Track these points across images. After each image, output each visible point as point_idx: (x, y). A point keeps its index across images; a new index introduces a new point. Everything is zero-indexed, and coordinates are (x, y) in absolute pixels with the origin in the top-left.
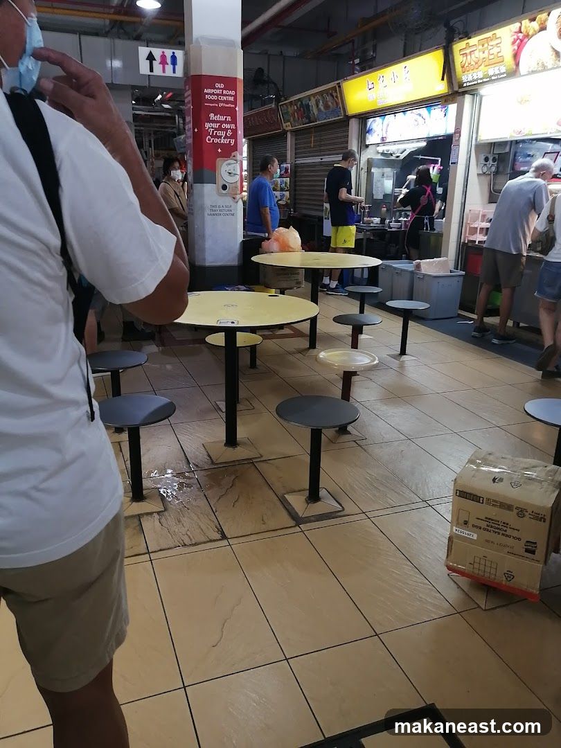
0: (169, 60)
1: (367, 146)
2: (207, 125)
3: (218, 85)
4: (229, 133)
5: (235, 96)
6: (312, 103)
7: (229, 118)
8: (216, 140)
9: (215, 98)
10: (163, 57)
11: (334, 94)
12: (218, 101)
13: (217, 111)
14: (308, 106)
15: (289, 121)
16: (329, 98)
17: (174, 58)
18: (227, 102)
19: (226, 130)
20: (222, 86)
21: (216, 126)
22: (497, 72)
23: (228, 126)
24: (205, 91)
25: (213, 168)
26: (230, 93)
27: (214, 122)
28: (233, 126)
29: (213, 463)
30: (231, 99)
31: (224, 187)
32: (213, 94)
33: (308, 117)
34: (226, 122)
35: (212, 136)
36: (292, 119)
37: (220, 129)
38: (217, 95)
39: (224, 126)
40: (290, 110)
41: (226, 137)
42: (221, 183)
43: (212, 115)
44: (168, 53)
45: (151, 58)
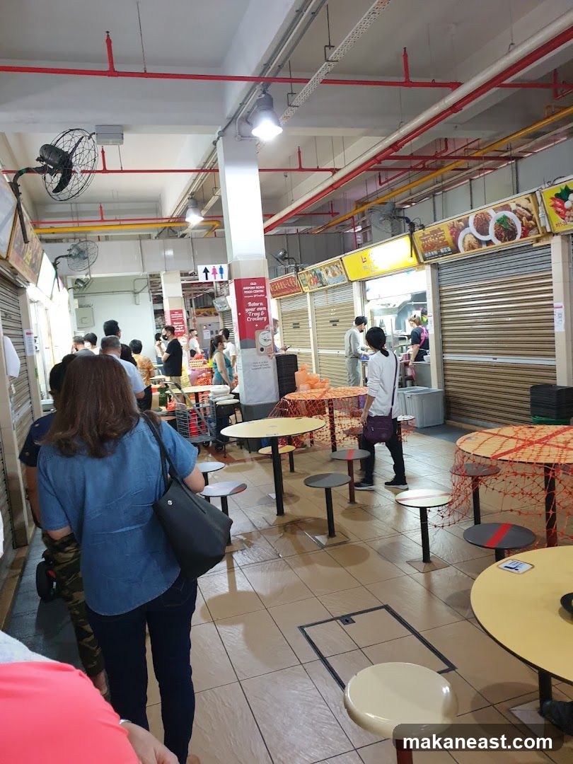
0: (218, 271)
1: (369, 301)
2: (247, 310)
3: (252, 284)
4: (262, 313)
5: (265, 289)
6: (323, 273)
7: (261, 304)
8: (254, 319)
9: (251, 292)
10: (214, 270)
11: (339, 266)
12: (253, 294)
13: (253, 300)
14: (320, 275)
15: (307, 285)
16: (335, 269)
17: (221, 269)
18: (259, 294)
19: (260, 311)
20: (255, 284)
21: (253, 310)
22: (446, 251)
23: (261, 309)
24: (244, 288)
25: (253, 337)
26: (261, 287)
27: (251, 307)
28: (265, 308)
29: (270, 525)
30: (262, 291)
31: (262, 350)
32: (249, 290)
33: (321, 282)
34: (259, 306)
35: (251, 317)
36: (309, 284)
37: (256, 311)
38: (253, 290)
39: (258, 309)
40: (308, 277)
41: (260, 316)
42: (260, 347)
43: (250, 304)
44: (217, 267)
45: (206, 271)
